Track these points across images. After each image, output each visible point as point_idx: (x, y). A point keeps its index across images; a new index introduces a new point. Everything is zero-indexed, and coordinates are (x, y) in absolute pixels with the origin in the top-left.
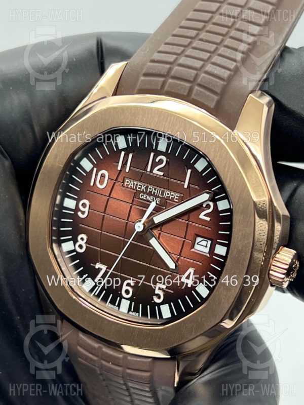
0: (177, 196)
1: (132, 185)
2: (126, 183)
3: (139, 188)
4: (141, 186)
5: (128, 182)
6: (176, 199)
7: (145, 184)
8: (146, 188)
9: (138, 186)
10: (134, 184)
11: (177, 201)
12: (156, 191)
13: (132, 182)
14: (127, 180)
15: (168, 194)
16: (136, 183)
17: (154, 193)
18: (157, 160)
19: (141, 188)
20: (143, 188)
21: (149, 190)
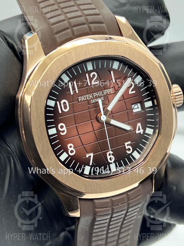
0: (112, 90)
1: (84, 99)
2: (80, 100)
3: (88, 98)
4: (89, 96)
5: (80, 98)
6: (112, 92)
7: (90, 94)
8: (93, 96)
9: (87, 97)
10: (84, 97)
11: (113, 92)
12: (99, 94)
13: (83, 97)
14: (79, 98)
15: (106, 91)
16: (85, 96)
17: (98, 95)
18: (91, 76)
19: (89, 98)
20: (91, 96)
21: (94, 96)
